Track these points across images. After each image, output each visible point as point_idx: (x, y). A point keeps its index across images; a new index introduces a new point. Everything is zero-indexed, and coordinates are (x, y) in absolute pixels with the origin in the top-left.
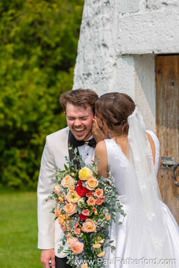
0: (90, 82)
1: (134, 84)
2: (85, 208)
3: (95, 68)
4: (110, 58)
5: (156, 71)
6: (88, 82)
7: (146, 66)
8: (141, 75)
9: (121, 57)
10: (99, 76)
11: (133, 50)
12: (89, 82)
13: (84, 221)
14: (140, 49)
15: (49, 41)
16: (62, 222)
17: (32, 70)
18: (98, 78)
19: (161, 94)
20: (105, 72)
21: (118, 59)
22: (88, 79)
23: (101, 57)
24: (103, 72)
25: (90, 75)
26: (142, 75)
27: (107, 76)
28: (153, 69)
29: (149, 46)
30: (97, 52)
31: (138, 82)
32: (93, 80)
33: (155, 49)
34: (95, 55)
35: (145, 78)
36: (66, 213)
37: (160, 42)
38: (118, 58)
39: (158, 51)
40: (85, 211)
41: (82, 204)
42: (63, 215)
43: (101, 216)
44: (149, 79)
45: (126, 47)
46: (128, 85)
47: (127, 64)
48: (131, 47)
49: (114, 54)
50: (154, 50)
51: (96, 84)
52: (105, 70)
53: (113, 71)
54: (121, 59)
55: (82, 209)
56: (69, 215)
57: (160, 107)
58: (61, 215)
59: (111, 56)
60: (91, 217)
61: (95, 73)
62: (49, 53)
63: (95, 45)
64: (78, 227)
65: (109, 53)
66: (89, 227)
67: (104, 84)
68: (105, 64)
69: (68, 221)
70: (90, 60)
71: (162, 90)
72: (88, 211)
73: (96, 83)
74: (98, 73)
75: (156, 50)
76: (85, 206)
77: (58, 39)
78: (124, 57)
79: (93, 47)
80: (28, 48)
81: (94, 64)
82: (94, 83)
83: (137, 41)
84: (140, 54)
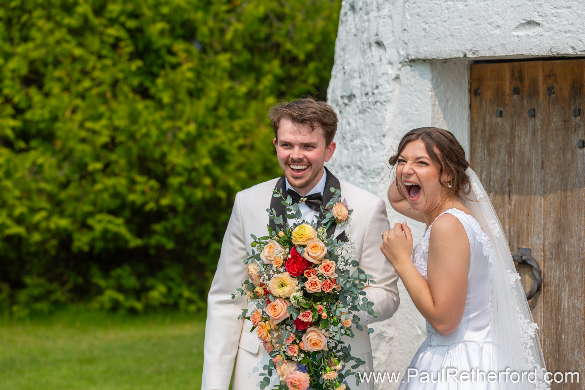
0: (353, 110)
1: (431, 112)
2: (303, 308)
3: (363, 84)
4: (388, 66)
5: (470, 91)
6: (349, 111)
7: (453, 81)
8: (443, 96)
9: (408, 65)
10: (368, 99)
11: (429, 51)
12: (351, 111)
13: (304, 332)
14: (442, 49)
15: (295, 51)
16: (265, 335)
17: (263, 100)
18: (367, 103)
19: (479, 132)
20: (379, 91)
21: (403, 69)
22: (350, 105)
23: (373, 64)
24: (376, 91)
25: (353, 97)
26: (445, 97)
27: (382, 98)
28: (466, 86)
29: (457, 44)
30: (366, 57)
31: (438, 110)
32: (357, 107)
33: (468, 50)
34: (363, 61)
35: (450, 103)
36: (271, 318)
37: (476, 36)
38: (402, 67)
39: (474, 53)
40: (305, 313)
41: (298, 301)
42: (265, 322)
43: (334, 322)
44: (458, 106)
45: (416, 46)
46: (419, 115)
47: (418, 77)
48: (426, 46)
49: (395, 58)
50: (465, 51)
51: (364, 113)
52: (380, 88)
53: (394, 90)
54: (408, 67)
55: (299, 310)
56: (276, 322)
57: (477, 155)
58: (263, 323)
59: (390, 63)
60: (315, 324)
61: (361, 94)
62: (295, 71)
63: (363, 44)
64: (294, 342)
65: (387, 57)
66: (313, 342)
67: (378, 114)
68: (380, 77)
69: (274, 332)
70: (354, 71)
71: (480, 126)
72: (310, 314)
73: (363, 111)
74: (367, 94)
75: (470, 51)
76: (304, 304)
77: (310, 47)
78: (412, 64)
79: (360, 48)
80: (257, 62)
81: (360, 77)
82: (360, 112)
83: (436, 35)
84: (440, 58)
